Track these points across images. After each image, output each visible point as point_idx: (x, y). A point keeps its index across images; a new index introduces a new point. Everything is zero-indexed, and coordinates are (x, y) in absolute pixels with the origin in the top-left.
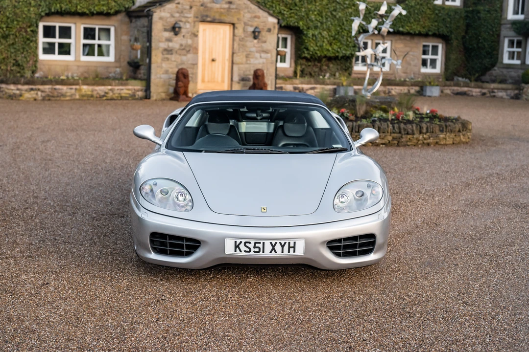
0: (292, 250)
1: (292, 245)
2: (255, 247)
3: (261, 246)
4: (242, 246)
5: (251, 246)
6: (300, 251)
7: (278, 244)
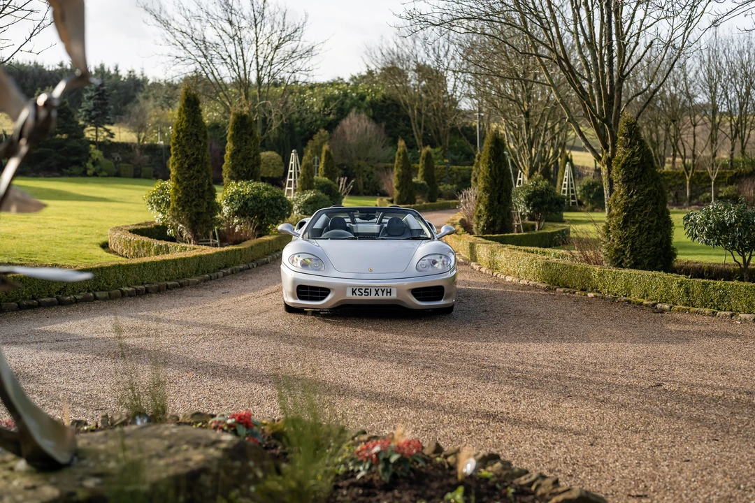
0: (389, 294)
1: (389, 291)
2: (365, 292)
3: (369, 291)
4: (357, 292)
5: (363, 291)
6: (394, 295)
7: (380, 290)
